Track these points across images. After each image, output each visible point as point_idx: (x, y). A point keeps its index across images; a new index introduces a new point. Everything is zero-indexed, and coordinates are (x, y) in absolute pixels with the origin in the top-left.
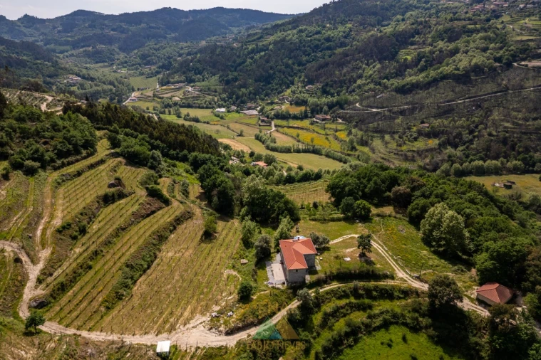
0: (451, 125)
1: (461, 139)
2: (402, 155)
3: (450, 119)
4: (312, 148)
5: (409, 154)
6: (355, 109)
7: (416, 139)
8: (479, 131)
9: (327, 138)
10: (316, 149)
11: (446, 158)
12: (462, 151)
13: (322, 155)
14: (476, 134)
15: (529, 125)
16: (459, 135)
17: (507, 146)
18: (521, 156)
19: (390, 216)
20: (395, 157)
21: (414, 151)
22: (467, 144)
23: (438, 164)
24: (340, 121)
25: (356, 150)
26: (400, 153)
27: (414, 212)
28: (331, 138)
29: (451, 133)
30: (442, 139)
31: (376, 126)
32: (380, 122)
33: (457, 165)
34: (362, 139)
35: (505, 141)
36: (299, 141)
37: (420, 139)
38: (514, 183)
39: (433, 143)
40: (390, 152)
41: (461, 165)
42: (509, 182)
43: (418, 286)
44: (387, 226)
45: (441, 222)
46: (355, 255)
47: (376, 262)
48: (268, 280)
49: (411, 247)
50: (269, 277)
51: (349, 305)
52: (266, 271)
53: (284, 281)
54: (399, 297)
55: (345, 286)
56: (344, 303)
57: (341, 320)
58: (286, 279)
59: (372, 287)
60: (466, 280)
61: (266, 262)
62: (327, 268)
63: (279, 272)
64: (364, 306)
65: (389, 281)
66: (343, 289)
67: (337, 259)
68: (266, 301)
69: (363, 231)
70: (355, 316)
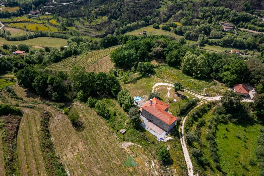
0: (109, 7)
1: (117, 14)
2: (94, 28)
3: (108, 4)
4: (40, 33)
5: (97, 26)
6: (53, 4)
7: (96, 18)
8: (122, 9)
9: (45, 26)
10: (43, 34)
11: (115, 25)
12: (120, 20)
13: (48, 37)
14: (122, 10)
15: (141, 3)
16: (115, 12)
17: (136, 14)
18: (143, 18)
19: (159, 66)
20: (91, 29)
21: (99, 25)
22: (120, 16)
23: (113, 29)
24: (47, 13)
25: (68, 30)
26: (93, 27)
27: (172, 60)
28: (47, 25)
29: (112, 12)
30: (109, 15)
31: (72, 13)
32: (73, 11)
33: (121, 28)
34: (68, 23)
35: (134, 12)
36: (27, 31)
37: (98, 17)
38: (146, 31)
39: (105, 18)
40: (87, 28)
41: (122, 27)
42: (144, 31)
43: (211, 100)
44: (164, 72)
45: (196, 62)
46: (175, 96)
47: (185, 95)
48: (157, 138)
49: (185, 79)
50: (154, 135)
51: (198, 127)
52: (148, 131)
53: (166, 133)
54: (209, 109)
55: (189, 117)
56: (196, 127)
57: (202, 137)
58: (165, 131)
59: (198, 111)
60: (222, 87)
61: (140, 125)
62: (173, 111)
63: (155, 128)
64: (203, 123)
65: (199, 103)
66: (190, 119)
67: (171, 103)
68: (178, 153)
69: (158, 80)
70: (204, 131)
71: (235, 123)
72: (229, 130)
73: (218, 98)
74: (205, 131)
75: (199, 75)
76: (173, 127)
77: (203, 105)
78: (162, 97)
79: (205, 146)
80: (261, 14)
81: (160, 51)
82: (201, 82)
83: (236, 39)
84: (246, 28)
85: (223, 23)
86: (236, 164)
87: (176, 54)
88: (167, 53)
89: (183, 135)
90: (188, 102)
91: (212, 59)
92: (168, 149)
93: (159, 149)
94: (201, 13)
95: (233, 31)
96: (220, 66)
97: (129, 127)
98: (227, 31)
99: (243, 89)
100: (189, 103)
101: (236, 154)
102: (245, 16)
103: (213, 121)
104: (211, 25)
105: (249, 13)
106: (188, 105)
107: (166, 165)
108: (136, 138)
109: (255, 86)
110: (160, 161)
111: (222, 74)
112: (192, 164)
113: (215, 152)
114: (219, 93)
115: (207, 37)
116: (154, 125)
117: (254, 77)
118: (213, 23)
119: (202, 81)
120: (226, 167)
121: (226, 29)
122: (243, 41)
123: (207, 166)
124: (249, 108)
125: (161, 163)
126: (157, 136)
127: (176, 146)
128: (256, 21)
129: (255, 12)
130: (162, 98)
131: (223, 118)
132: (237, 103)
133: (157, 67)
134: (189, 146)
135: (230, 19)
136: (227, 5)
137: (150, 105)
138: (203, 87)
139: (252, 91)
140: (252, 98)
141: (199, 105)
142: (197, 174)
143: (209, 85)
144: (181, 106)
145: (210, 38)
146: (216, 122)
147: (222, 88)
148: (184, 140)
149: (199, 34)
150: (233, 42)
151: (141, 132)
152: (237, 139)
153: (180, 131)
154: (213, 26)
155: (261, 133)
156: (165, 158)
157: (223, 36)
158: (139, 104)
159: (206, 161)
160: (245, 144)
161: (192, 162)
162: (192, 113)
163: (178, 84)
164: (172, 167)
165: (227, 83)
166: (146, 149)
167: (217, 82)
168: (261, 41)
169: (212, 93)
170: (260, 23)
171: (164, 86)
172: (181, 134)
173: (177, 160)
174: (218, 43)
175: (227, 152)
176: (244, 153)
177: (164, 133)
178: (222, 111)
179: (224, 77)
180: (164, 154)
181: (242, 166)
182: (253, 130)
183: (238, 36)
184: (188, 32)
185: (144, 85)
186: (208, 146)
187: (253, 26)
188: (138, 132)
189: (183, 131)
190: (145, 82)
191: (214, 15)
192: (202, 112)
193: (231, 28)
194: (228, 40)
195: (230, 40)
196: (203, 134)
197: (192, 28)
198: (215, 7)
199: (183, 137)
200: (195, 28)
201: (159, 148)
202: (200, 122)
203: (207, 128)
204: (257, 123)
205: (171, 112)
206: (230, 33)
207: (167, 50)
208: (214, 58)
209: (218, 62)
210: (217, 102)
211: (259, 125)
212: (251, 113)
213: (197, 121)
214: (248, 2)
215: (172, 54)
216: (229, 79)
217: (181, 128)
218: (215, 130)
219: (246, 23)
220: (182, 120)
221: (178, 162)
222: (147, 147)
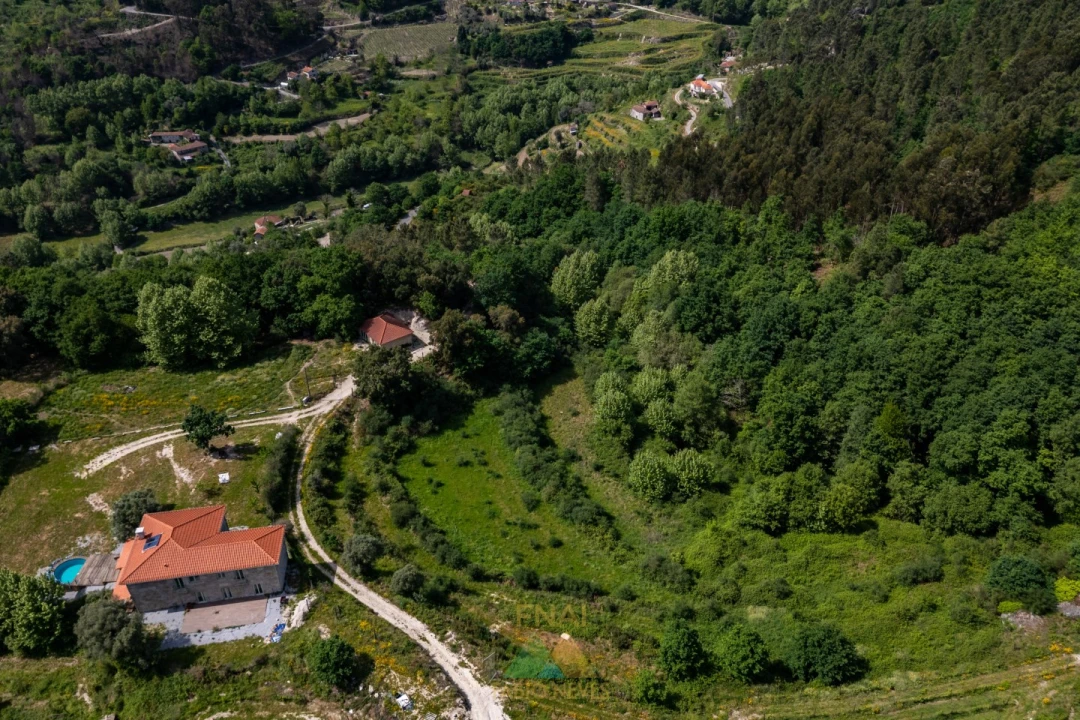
27: (95, 345)
43: (330, 408)
44: (95, 407)
45: (196, 311)
46: (212, 464)
47: (241, 441)
48: (260, 638)
49: (197, 389)
50: (242, 637)
51: (352, 510)
52: (214, 644)
53: (278, 599)
54: (344, 439)
55: (307, 500)
56: (348, 516)
57: (384, 533)
58: (268, 596)
59: (320, 461)
60: (334, 352)
61: (163, 647)
62: (246, 515)
63: (228, 612)
64: (358, 491)
65: (303, 437)
66: (316, 503)
67: (218, 495)
68: (363, 624)
69: (91, 446)
70: (375, 510)
71: (433, 433)
72: (431, 461)
73: (347, 389)
74: (380, 508)
75: (238, 350)
76: (285, 564)
77: (320, 437)
78: (166, 498)
79: (409, 549)
80: (266, 76)
81: (13, 330)
82: (258, 371)
83: (237, 179)
84: (248, 133)
85: (156, 134)
86: (505, 534)
87: (95, 313)
88: (51, 325)
89: (333, 566)
90: (273, 453)
91: (244, 277)
92: (326, 635)
93: (298, 661)
94: (48, 119)
95: (210, 154)
96: (285, 287)
97: (120, 692)
98: (190, 162)
99: (391, 326)
100: (278, 458)
101: (487, 509)
102: (218, 91)
103: (377, 464)
104: (113, 154)
105: (226, 77)
106: (279, 465)
107: (357, 686)
108: (183, 704)
109: (415, 304)
110: (330, 691)
111: (308, 311)
112: (419, 619)
113: (443, 542)
114: (339, 375)
115: (131, 206)
116: (218, 608)
117: (397, 278)
118: (120, 147)
119: (258, 364)
120: (490, 557)
121: (182, 153)
122: (265, 179)
123: (453, 596)
124: (438, 371)
125: (339, 695)
126: (258, 634)
127: (341, 609)
128: (265, 101)
129: (245, 73)
130: (169, 502)
131: (396, 438)
132: (405, 374)
133: (43, 402)
134: (373, 583)
135: (176, 116)
136: (132, 67)
137: (153, 549)
138: (275, 384)
139: (414, 320)
140: (427, 341)
141: (309, 442)
142: (449, 633)
143: (290, 368)
144: (259, 481)
145: (144, 204)
146: (388, 463)
147: (338, 355)
148: (345, 576)
149: (90, 202)
150: (234, 193)
151: (188, 667)
152: (463, 469)
153: (314, 561)
154: (125, 155)
155: (501, 418)
156: (343, 667)
157: (188, 181)
158: (85, 583)
159: (441, 584)
160: (487, 468)
161: (414, 615)
162: (307, 482)
163: (198, 414)
164: (377, 674)
165: (338, 330)
166: (254, 704)
167: (305, 343)
168: (317, 160)
169: (319, 386)
170: (281, 105)
171: (136, 453)
172: (325, 565)
173: (377, 644)
174: (187, 214)
175: (467, 520)
176: (501, 493)
177: (274, 604)
178: (381, 420)
179: (317, 318)
180: (333, 655)
181: (517, 527)
182: (480, 422)
183: (240, 168)
184: (37, 208)
185: (44, 501)
186: (416, 541)
187: (264, 120)
188: (176, 675)
189: (321, 553)
190: (38, 489)
191: (105, 113)
192: (333, 458)
193: (198, 144)
194: (217, 192)
195: (222, 189)
196: (380, 518)
197: (43, 189)
198: (91, 83)
199: (339, 570)
200: (57, 186)
201: (294, 660)
202: (349, 493)
203: (378, 496)
204: (478, 398)
205: (240, 523)
206: (207, 164)
207: (39, 313)
208: (248, 271)
209: (270, 279)
210: (350, 403)
211: (484, 401)
212: (451, 381)
213: (338, 496)
214: (201, 43)
215: (80, 319)
216: (339, 317)
217: (311, 550)
218: (399, 485)
219: (237, 115)
220: (293, 523)
221: (383, 645)
222: (249, 695)
